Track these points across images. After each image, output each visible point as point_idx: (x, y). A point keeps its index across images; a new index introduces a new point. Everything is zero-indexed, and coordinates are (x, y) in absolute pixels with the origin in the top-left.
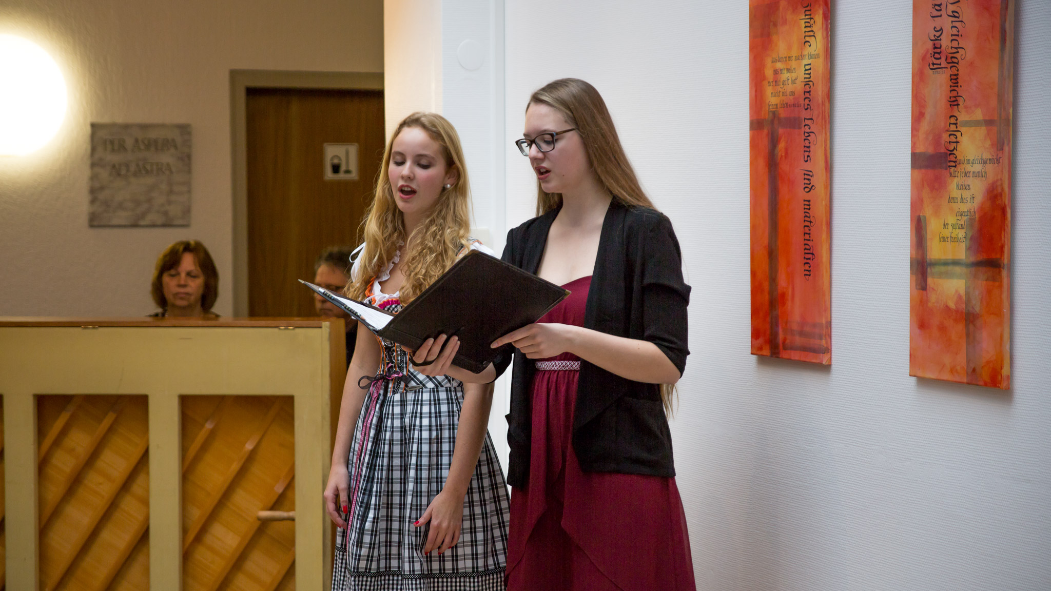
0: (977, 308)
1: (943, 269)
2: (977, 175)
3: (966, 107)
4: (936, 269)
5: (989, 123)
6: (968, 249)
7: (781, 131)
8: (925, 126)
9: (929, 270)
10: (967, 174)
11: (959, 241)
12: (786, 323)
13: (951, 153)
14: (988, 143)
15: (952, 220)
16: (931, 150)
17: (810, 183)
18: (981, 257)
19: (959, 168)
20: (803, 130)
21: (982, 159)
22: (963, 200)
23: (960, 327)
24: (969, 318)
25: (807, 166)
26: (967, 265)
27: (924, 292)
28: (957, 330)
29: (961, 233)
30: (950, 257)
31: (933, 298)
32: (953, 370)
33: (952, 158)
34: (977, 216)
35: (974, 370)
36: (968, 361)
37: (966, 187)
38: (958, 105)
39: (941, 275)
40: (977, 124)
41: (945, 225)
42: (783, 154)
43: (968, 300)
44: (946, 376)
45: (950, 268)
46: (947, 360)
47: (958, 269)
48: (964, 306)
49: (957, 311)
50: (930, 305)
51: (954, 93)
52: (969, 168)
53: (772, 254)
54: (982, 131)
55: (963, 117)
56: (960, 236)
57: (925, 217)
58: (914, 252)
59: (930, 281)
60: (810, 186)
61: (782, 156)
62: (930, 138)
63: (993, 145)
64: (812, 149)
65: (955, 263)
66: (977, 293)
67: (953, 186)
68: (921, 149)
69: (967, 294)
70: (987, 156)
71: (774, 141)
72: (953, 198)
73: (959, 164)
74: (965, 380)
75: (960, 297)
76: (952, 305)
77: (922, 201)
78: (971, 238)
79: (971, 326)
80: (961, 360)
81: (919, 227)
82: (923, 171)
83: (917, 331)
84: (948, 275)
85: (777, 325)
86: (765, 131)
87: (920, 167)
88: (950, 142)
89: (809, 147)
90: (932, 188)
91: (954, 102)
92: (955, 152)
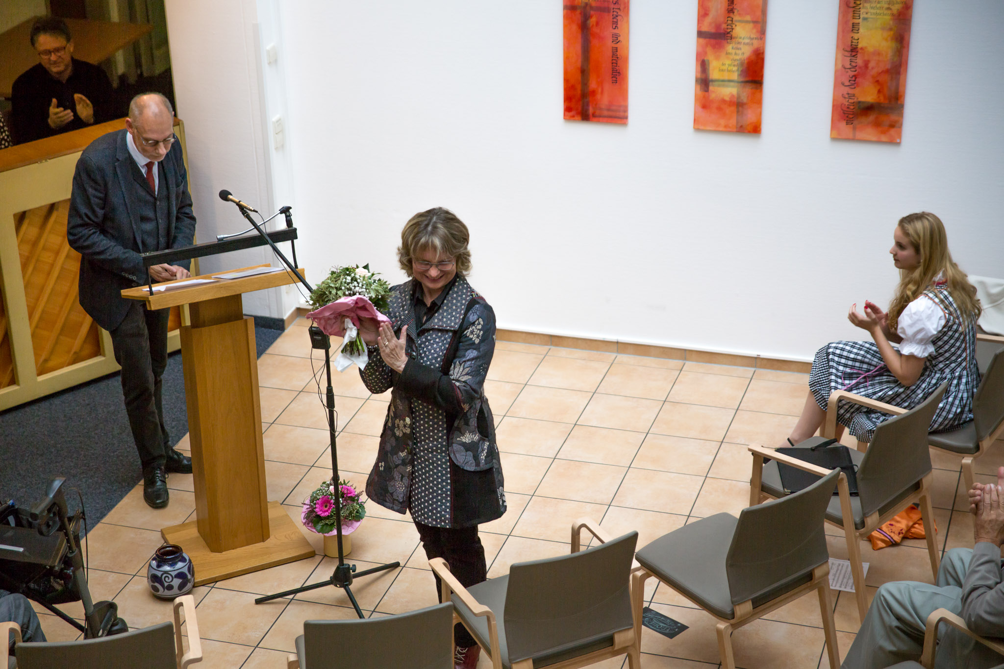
0: (745, 100)
1: (721, 83)
2: (748, 44)
3: (740, 14)
4: (716, 83)
5: (755, 22)
6: (740, 75)
7: (592, 12)
8: (708, 20)
9: (710, 83)
10: (739, 43)
11: (734, 72)
12: (596, 105)
13: (728, 33)
14: (755, 31)
15: (728, 62)
16: (713, 31)
17: (617, 40)
18: (747, 79)
19: (734, 40)
20: (611, 13)
21: (750, 38)
22: (736, 54)
23: (733, 108)
24: (738, 105)
25: (616, 31)
26: (738, 82)
27: (707, 93)
28: (729, 110)
29: (735, 68)
30: (726, 78)
31: (713, 96)
32: (725, 127)
33: (729, 35)
34: (746, 62)
35: (741, 126)
36: (737, 122)
37: (738, 49)
38: (733, 12)
39: (719, 86)
40: (747, 22)
41: (723, 64)
42: (594, 24)
43: (739, 97)
44: (721, 129)
45: (726, 83)
46: (723, 122)
47: (732, 84)
48: (736, 99)
49: (730, 102)
50: (711, 98)
51: (732, 7)
52: (741, 40)
53: (583, 72)
54: (751, 25)
55: (736, 18)
56: (733, 69)
57: (709, 61)
58: (699, 75)
59: (711, 88)
60: (617, 41)
61: (593, 25)
62: (713, 25)
63: (757, 32)
64: (619, 23)
65: (729, 81)
66: (745, 94)
67: (730, 48)
68: (705, 28)
69: (738, 94)
70: (752, 36)
71: (586, 17)
72: (729, 53)
73: (734, 38)
74: (735, 130)
75: (733, 96)
76: (727, 99)
77: (706, 53)
78: (742, 71)
79: (740, 109)
80: (733, 121)
81: (703, 65)
82: (707, 40)
83: (700, 109)
84: (724, 86)
85: (588, 105)
86: (578, 11)
87: (705, 38)
88: (727, 29)
89: (617, 22)
90: (714, 47)
91: (731, 11)
92: (731, 33)
